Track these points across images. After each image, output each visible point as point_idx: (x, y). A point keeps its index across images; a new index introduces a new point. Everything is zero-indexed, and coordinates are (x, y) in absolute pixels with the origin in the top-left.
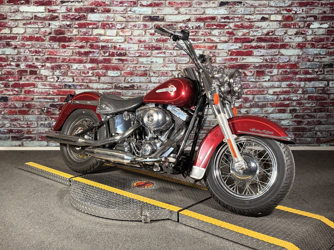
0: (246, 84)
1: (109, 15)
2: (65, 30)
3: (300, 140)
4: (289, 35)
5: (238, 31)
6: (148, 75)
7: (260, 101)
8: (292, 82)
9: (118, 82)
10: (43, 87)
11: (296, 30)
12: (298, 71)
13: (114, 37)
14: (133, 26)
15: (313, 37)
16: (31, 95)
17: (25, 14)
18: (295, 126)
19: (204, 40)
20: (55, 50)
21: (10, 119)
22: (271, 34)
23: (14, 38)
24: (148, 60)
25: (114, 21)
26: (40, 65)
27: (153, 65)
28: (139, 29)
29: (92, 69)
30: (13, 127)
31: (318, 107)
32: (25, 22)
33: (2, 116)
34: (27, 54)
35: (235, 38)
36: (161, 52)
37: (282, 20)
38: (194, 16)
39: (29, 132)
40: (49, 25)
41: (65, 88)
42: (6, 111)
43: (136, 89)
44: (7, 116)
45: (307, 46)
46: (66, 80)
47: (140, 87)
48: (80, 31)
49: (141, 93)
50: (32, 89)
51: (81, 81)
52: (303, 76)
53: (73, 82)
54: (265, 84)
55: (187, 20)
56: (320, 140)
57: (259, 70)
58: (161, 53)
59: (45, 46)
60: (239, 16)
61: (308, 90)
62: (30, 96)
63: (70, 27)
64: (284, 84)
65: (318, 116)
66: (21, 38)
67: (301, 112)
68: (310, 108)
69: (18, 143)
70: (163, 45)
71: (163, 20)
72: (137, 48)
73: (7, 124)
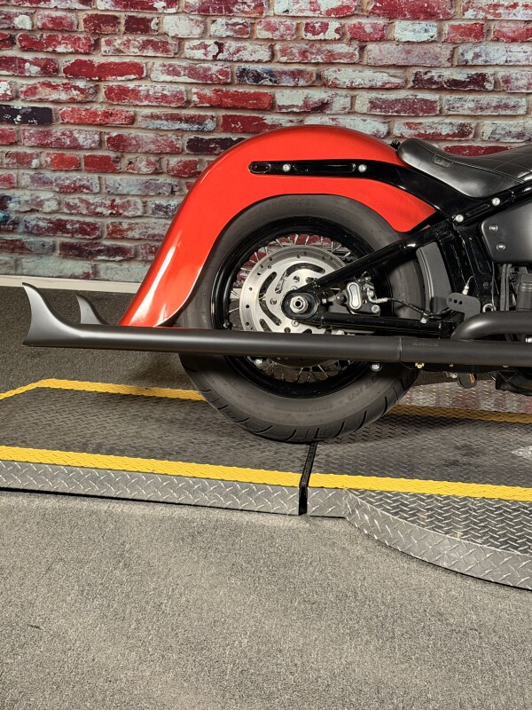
9: (428, 63)
10: (169, 78)
16: (129, 106)
21: (57, 185)
29: (340, 13)
30: (67, 214)
33: (32, 173)
39: (116, 232)
41: (241, 83)
42: (46, 157)
43: (492, 91)
44: (48, 174)
46: (245, 55)
47: (507, 81)
49: (506, 107)
50: (131, 85)
51: (298, 58)
53: (270, 61)
62: (125, 109)
69: (82, 266)
73: (49, 200)
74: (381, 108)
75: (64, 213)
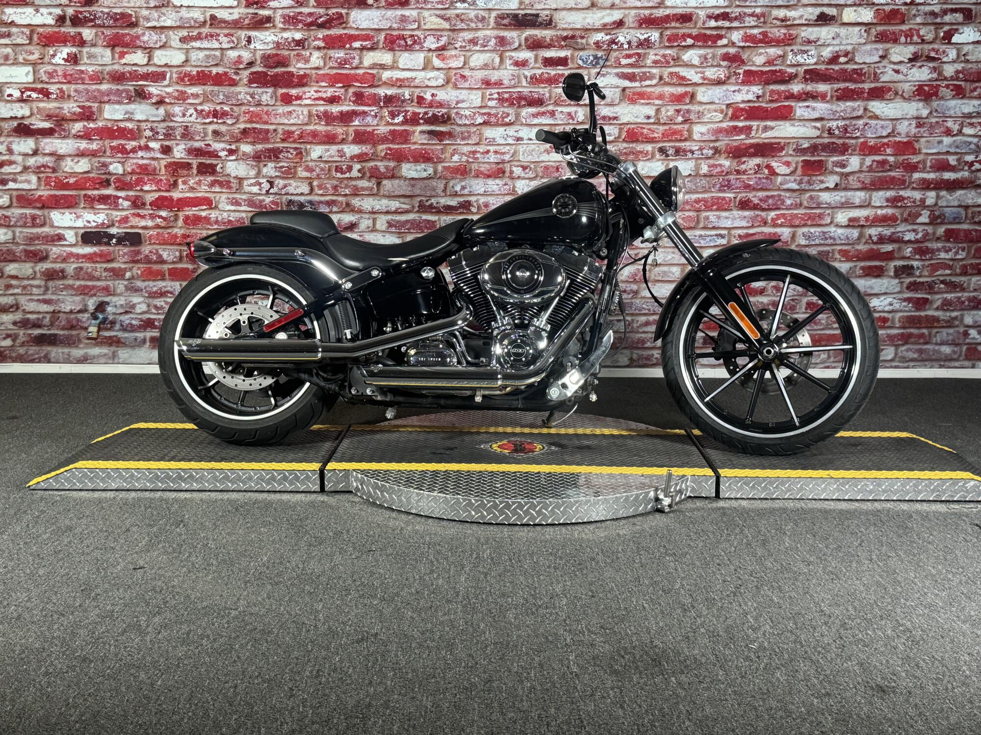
0: (772, 197)
1: (406, 12)
2: (289, 55)
3: (920, 351)
4: (894, 63)
5: (755, 53)
6: (507, 174)
7: (812, 245)
8: (902, 193)
9: (428, 194)
11: (912, 49)
12: (918, 162)
13: (417, 73)
14: (470, 41)
15: (959, 66)
16: (201, 229)
17: (184, 13)
18: (909, 314)
19: (661, 78)
20: (265, 109)
21: (146, 292)
22: (842, 60)
23: (158, 77)
24: (507, 132)
25: (419, 28)
26: (223, 150)
27: (521, 146)
28: (486, 48)
29: (361, 158)
30: (155, 314)
31: (974, 261)
32: (184, 33)
33: (126, 283)
34: (190, 119)
35: (745, 72)
37: (875, 21)
38: (633, 12)
40: (249, 41)
43: (477, 213)
44: (139, 284)
45: (943, 91)
46: (291, 190)
47: (486, 205)
48: (330, 58)
50: (204, 214)
51: (331, 191)
52: (932, 176)
53: (310, 194)
54: (825, 197)
55: (614, 23)
56: (976, 349)
57: (808, 158)
58: (543, 114)
59: (239, 97)
60: (758, 11)
61: (947, 215)
62: (199, 231)
63: (304, 48)
64: (879, 197)
65: (972, 285)
66: (175, 76)
67: (927, 274)
68: (951, 263)
70: (550, 92)
71: (549, 24)
72: (478, 103)
73: (140, 303)
74: (396, 227)
75: (152, 313)
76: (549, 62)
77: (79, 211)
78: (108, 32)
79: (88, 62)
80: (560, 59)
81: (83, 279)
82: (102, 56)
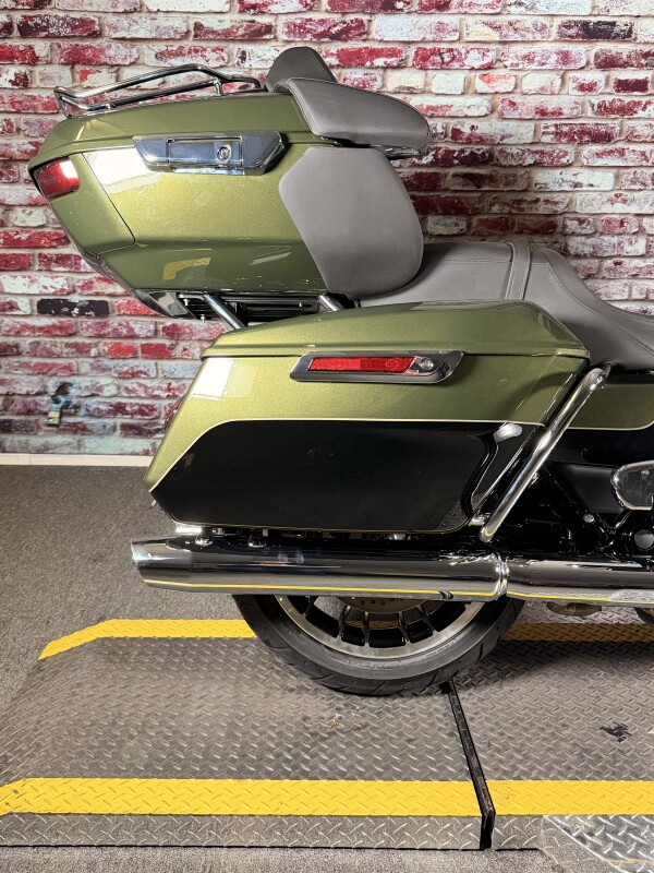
1: (444, 18)
6: (559, 230)
13: (455, 98)
14: (525, 57)
17: (162, 20)
21: (116, 371)
24: (563, 176)
25: (459, 40)
27: (578, 194)
28: (544, 67)
30: (126, 397)
32: (162, 47)
33: (91, 361)
36: (611, 152)
40: (243, 58)
42: (104, 345)
44: (107, 362)
48: (345, 79)
69: (142, 444)
70: (621, 126)
71: (628, 35)
72: (529, 138)
73: (109, 385)
75: (122, 397)
76: (623, 86)
77: (33, 274)
78: (65, 44)
79: (41, 85)
80: (637, 82)
81: (41, 356)
82: (60, 78)
